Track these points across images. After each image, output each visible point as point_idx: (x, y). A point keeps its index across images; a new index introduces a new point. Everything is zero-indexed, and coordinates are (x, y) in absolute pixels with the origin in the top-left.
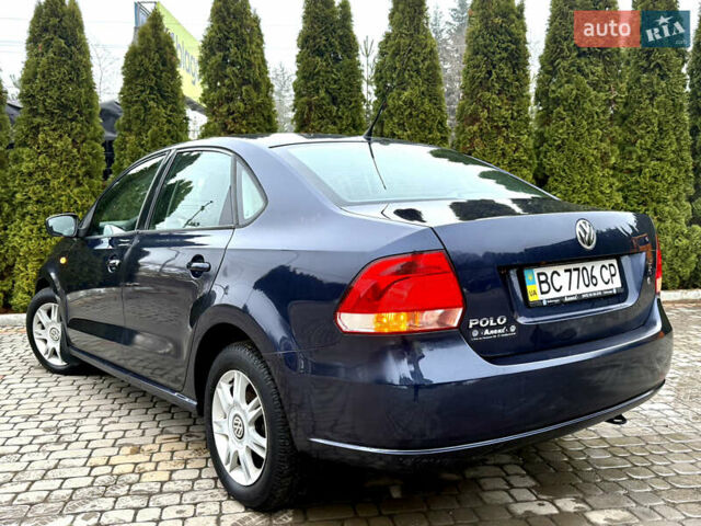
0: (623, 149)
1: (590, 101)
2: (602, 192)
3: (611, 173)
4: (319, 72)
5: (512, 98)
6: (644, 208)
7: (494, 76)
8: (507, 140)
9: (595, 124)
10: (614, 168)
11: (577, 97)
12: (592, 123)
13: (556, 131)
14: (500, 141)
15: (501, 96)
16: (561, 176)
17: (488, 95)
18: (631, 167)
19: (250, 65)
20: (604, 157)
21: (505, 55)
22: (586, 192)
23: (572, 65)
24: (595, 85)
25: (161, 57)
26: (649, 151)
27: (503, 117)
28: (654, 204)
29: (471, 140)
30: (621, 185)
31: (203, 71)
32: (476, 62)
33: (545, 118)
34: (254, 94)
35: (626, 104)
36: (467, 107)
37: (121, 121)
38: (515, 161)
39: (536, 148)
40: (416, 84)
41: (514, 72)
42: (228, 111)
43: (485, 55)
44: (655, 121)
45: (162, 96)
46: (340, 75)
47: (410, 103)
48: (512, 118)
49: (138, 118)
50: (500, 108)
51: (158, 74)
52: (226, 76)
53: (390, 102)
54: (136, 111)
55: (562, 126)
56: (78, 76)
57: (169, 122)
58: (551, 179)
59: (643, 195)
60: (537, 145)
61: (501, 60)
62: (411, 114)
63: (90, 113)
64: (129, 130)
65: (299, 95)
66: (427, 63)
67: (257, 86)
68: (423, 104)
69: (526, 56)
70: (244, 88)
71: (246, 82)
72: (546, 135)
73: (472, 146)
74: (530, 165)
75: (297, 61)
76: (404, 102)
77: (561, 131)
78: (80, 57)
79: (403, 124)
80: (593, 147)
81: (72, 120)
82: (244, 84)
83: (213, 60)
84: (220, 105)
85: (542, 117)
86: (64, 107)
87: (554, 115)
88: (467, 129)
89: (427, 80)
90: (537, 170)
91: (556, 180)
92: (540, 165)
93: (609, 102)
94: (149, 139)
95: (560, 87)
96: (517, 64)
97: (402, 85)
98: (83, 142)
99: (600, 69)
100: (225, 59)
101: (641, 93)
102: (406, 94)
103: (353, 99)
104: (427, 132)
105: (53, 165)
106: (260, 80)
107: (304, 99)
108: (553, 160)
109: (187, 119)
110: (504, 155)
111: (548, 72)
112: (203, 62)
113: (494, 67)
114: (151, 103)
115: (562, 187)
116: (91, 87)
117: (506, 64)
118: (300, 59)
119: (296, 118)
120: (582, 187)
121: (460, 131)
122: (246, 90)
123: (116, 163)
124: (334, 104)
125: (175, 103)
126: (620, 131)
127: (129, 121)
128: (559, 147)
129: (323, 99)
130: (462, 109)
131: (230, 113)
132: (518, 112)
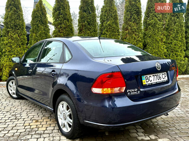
0: (167, 37)
1: (158, 24)
2: (161, 49)
3: (164, 44)
4: (85, 17)
5: (137, 24)
6: (172, 53)
7: (132, 18)
8: (136, 35)
9: (160, 30)
10: (164, 42)
11: (154, 23)
12: (159, 30)
13: (149, 32)
14: (134, 35)
15: (134, 23)
16: (150, 44)
17: (131, 23)
18: (169, 42)
19: (66, 14)
20: (162, 39)
21: (135, 12)
22: (157, 49)
23: (153, 14)
24: (159, 20)
25: (42, 12)
26: (174, 38)
27: (135, 29)
28: (175, 52)
29: (126, 35)
30: (166, 47)
31: (53, 16)
32: (127, 14)
33: (146, 29)
34: (67, 22)
35: (168, 25)
36: (125, 26)
37: (31, 30)
38: (138, 40)
39: (143, 37)
40: (111, 20)
41: (138, 17)
42: (60, 27)
43: (130, 12)
44: (176, 30)
45: (42, 23)
46: (91, 17)
47: (109, 25)
48: (137, 29)
49: (36, 29)
50: (134, 26)
51: (41, 17)
52: (60, 18)
53: (104, 25)
54: (35, 27)
55: (151, 31)
56: (19, 17)
57: (44, 30)
58: (147, 45)
59: (172, 49)
60: (144, 36)
61: (134, 13)
62: (110, 28)
63: (23, 28)
64: (33, 32)
65: (79, 22)
66: (114, 14)
67: (68, 20)
68: (113, 25)
69: (141, 12)
70: (65, 21)
71: (65, 19)
72: (146, 33)
73: (126, 36)
74: (142, 42)
75: (79, 13)
76: (108, 25)
77: (150, 32)
78: (20, 12)
79: (108, 31)
80: (159, 37)
81: (18, 30)
82: (64, 20)
83: (56, 13)
84: (58, 25)
85: (145, 29)
86: (16, 26)
87: (148, 28)
88: (125, 32)
89: (114, 19)
90: (144, 43)
91: (149, 46)
92: (145, 41)
93: (163, 25)
94: (39, 35)
95: (150, 20)
96: (138, 14)
97: (108, 20)
98: (21, 35)
99: (161, 16)
100: (59, 13)
101: (172, 22)
102: (109, 22)
103: (94, 24)
104: (114, 33)
105: (13, 42)
106: (69, 19)
107: (81, 24)
108: (148, 40)
109: (49, 29)
110: (135, 39)
111: (147, 17)
112: (54, 14)
113: (132, 15)
114: (39, 25)
115: (150, 47)
116: (23, 21)
117: (136, 15)
118: (80, 13)
119: (78, 29)
120: (156, 48)
121: (123, 32)
122: (65, 22)
123: (30, 41)
124: (89, 25)
125: (46, 25)
126: (166, 32)
127: (33, 30)
128: (150, 37)
129: (86, 24)
130: (124, 27)
131: (61, 27)
132: (139, 27)
